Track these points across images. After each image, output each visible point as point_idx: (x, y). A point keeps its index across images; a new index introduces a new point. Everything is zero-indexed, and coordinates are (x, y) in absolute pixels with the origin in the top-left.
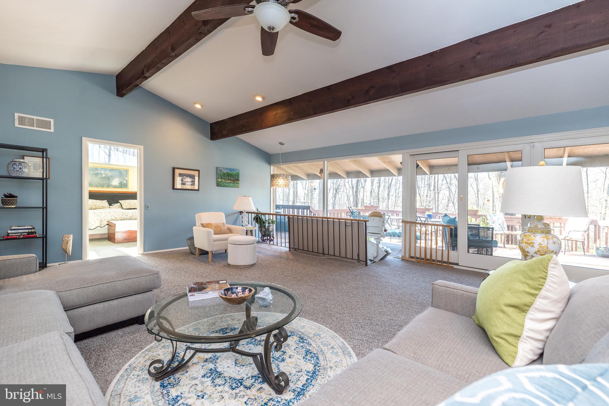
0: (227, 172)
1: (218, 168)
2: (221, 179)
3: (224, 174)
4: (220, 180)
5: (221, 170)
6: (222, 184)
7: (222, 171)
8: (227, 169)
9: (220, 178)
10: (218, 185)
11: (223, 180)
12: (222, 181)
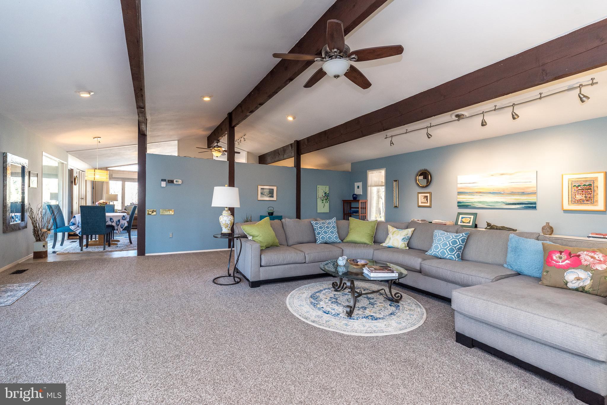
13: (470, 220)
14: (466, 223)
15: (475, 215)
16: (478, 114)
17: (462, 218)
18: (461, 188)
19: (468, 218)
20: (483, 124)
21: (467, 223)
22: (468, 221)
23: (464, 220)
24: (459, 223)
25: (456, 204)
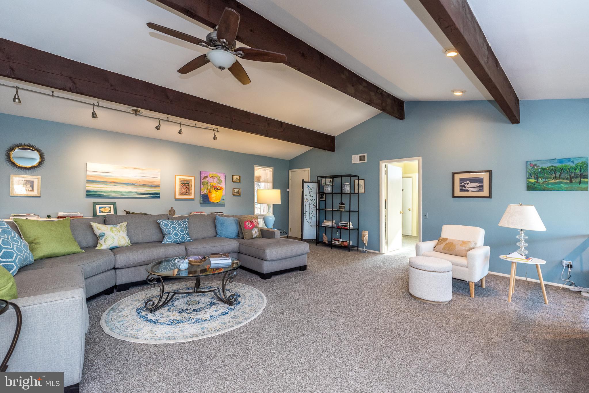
0: (552, 166)
1: (529, 163)
2: (537, 178)
3: (543, 169)
4: (533, 180)
5: (535, 165)
6: (538, 186)
7: (539, 166)
8: (551, 161)
9: (533, 177)
10: (530, 188)
11: (541, 180)
12: (537, 182)
13: (110, 209)
14: (106, 213)
15: (114, 204)
16: (155, 118)
17: (100, 208)
18: (92, 176)
19: (107, 208)
20: (158, 128)
21: (108, 212)
22: (108, 211)
23: (102, 209)
24: (98, 214)
25: (85, 193)
